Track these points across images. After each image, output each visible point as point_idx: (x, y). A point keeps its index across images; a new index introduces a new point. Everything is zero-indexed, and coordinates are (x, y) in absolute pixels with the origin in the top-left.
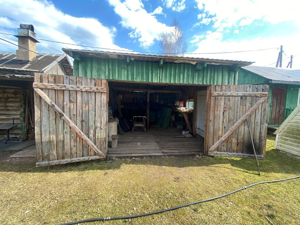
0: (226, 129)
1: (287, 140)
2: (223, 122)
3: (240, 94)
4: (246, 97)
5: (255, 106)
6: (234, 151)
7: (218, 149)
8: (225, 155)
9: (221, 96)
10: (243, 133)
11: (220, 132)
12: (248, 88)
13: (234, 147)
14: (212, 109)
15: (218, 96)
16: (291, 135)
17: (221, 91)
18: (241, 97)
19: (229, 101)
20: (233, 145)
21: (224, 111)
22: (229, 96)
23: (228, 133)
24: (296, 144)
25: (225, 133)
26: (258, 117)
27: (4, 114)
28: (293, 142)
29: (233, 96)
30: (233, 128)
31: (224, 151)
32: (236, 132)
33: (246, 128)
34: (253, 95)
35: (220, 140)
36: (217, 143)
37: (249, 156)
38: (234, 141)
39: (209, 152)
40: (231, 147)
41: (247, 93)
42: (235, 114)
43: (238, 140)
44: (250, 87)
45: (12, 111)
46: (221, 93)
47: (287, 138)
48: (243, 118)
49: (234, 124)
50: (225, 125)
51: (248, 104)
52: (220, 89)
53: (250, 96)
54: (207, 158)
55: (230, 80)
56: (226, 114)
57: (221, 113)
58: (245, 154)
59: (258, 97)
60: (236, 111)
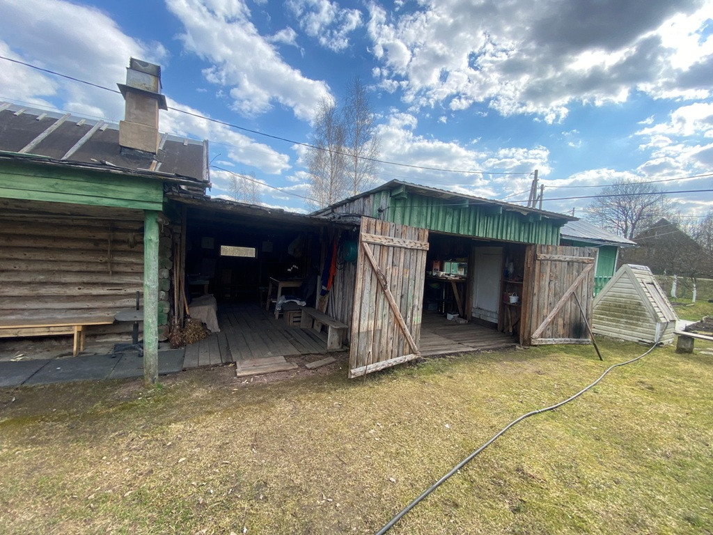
0: (552, 305)
1: (602, 319)
2: (549, 295)
3: (567, 259)
4: (573, 262)
5: (582, 275)
6: (559, 336)
7: (542, 336)
8: (550, 341)
9: (548, 260)
10: (569, 311)
11: (545, 311)
12: (575, 251)
13: (561, 331)
14: (536, 277)
15: (544, 260)
16: (607, 312)
17: (548, 253)
18: (568, 262)
19: (556, 267)
20: (559, 328)
21: (550, 281)
22: (555, 261)
23: (554, 311)
24: (614, 324)
25: (550, 311)
26: (585, 290)
27: (104, 284)
28: (611, 320)
29: (560, 261)
30: (560, 304)
31: (549, 337)
32: (562, 310)
33: (574, 305)
34: (581, 261)
35: (545, 321)
36: (541, 326)
37: (577, 341)
38: (560, 321)
39: (533, 340)
40: (557, 330)
41: (574, 257)
42: (562, 284)
43: (564, 320)
44: (577, 249)
45: (129, 275)
46: (548, 256)
47: (602, 316)
48: (570, 291)
49: (560, 298)
50: (551, 299)
51: (575, 273)
52: (546, 251)
53: (577, 262)
54: (531, 348)
55: (554, 238)
56: (552, 285)
57: (547, 283)
58: (572, 339)
59: (585, 263)
60: (562, 281)
